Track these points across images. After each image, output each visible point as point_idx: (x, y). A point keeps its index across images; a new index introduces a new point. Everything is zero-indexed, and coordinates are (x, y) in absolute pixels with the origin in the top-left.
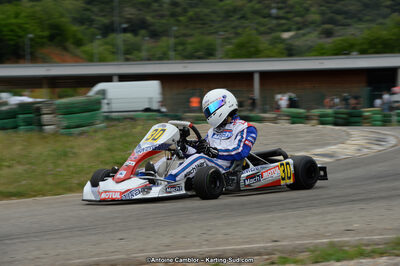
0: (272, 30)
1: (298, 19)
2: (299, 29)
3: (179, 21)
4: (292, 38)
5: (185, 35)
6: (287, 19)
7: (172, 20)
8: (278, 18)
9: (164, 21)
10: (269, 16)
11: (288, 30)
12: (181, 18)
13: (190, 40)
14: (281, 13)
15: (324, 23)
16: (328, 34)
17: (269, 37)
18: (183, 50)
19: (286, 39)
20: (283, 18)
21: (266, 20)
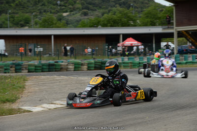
0: (58, 12)
1: (70, 6)
2: (71, 11)
3: (11, 6)
4: (68, 16)
5: (14, 13)
6: (66, 6)
7: (7, 5)
8: (60, 6)
9: (3, 5)
10: (57, 4)
11: (66, 12)
12: (12, 4)
13: (16, 16)
14: (62, 3)
15: (83, 9)
16: (86, 14)
17: (56, 15)
18: (13, 21)
19: (65, 16)
20: (63, 6)
21: (55, 6)
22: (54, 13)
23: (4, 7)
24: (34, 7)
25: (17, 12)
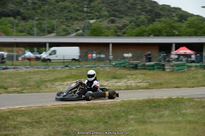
0: (84, 19)
1: (97, 13)
2: (98, 19)
3: (37, 12)
4: (95, 23)
6: (92, 13)
7: (33, 11)
8: (86, 12)
9: (29, 12)
10: (83, 11)
11: (93, 19)
12: (38, 11)
13: (44, 22)
14: (88, 10)
15: (110, 16)
16: (113, 22)
17: (83, 22)
18: (41, 27)
19: (92, 24)
20: (90, 13)
21: (81, 13)
22: (81, 20)
23: (30, 13)
24: (61, 14)
25: (43, 18)
